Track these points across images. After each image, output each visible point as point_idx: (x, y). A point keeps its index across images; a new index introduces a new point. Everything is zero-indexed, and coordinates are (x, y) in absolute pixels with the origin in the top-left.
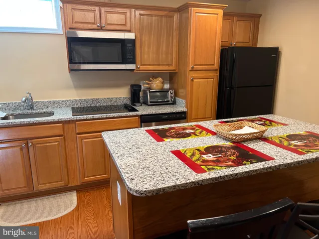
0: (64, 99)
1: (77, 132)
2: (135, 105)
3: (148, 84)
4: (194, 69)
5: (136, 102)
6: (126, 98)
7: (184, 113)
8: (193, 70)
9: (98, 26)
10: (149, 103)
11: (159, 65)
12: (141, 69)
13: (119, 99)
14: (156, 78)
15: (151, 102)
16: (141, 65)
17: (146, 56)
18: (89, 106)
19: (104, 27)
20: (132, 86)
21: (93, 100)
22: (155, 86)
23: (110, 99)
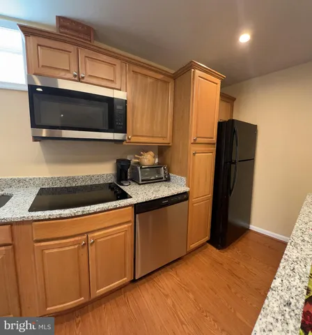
0: (31, 177)
1: (34, 239)
2: (122, 185)
3: (138, 159)
4: (197, 141)
5: (123, 180)
6: (110, 175)
7: (185, 193)
8: (195, 143)
9: (75, 76)
10: (141, 182)
11: (153, 137)
12: (132, 140)
13: (102, 176)
14: (146, 152)
15: (142, 181)
16: (134, 136)
17: (138, 126)
18: (62, 186)
19: (83, 78)
20: (118, 161)
21: (68, 179)
22: (146, 161)
23: (91, 177)
